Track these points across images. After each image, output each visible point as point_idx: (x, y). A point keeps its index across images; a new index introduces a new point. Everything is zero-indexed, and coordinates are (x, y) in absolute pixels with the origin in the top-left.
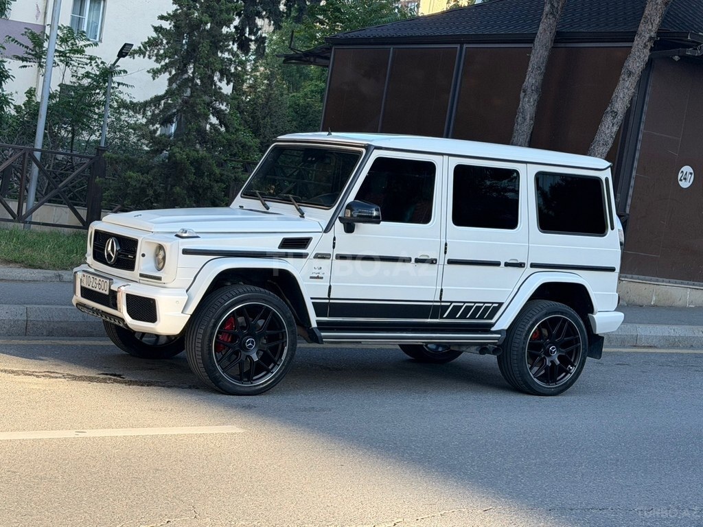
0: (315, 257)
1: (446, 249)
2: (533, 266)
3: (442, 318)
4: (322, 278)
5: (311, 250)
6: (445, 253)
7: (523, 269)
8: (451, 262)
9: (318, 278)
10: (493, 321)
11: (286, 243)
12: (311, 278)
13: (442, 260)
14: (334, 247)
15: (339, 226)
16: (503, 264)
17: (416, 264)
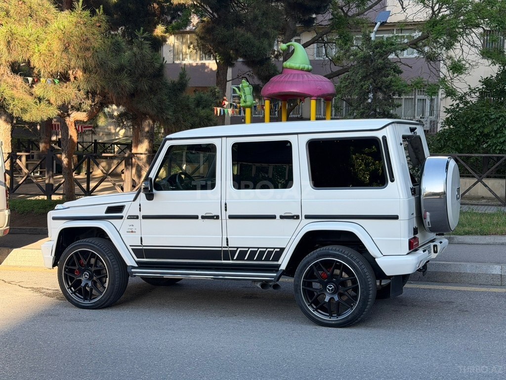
0: (128, 218)
1: (226, 207)
2: (307, 217)
3: (233, 260)
4: (135, 232)
5: (124, 213)
6: (226, 210)
7: (299, 221)
8: (231, 217)
9: (132, 232)
10: (279, 262)
11: (110, 210)
12: (127, 232)
13: (225, 215)
14: (140, 211)
15: (142, 195)
16: (278, 217)
17: (203, 220)
